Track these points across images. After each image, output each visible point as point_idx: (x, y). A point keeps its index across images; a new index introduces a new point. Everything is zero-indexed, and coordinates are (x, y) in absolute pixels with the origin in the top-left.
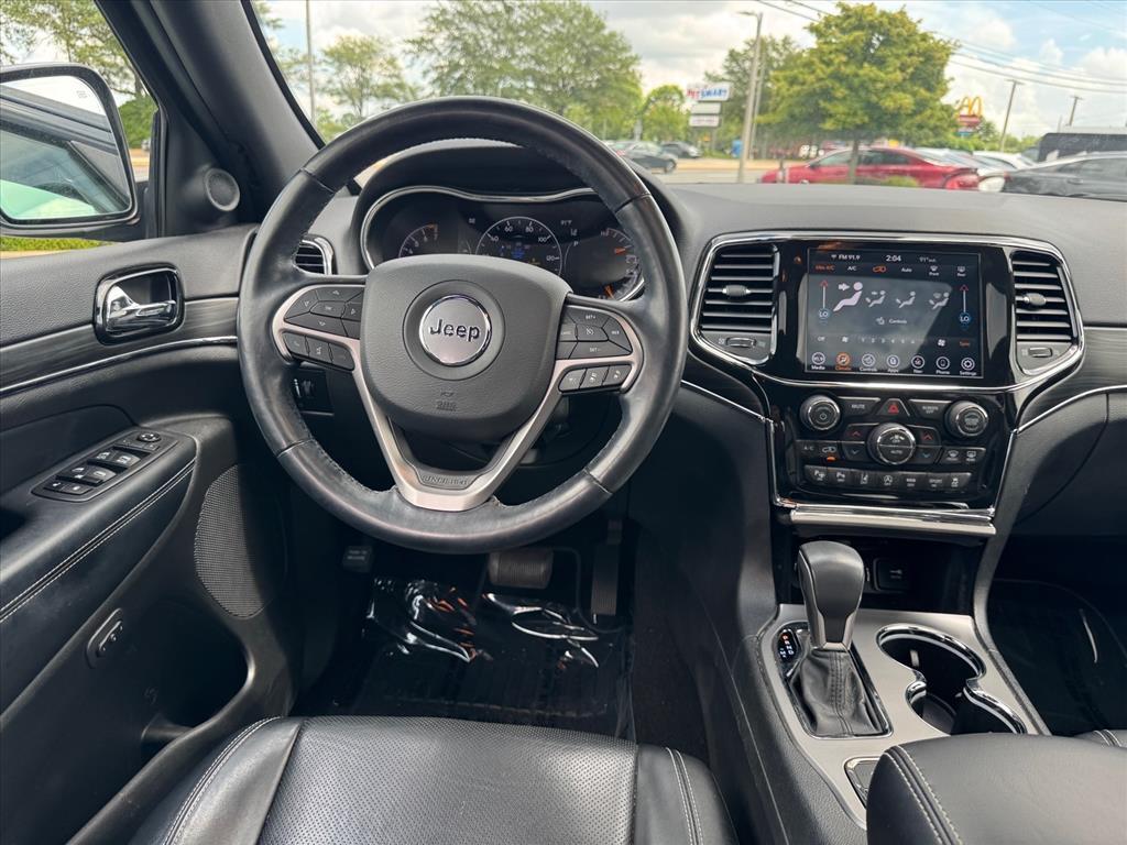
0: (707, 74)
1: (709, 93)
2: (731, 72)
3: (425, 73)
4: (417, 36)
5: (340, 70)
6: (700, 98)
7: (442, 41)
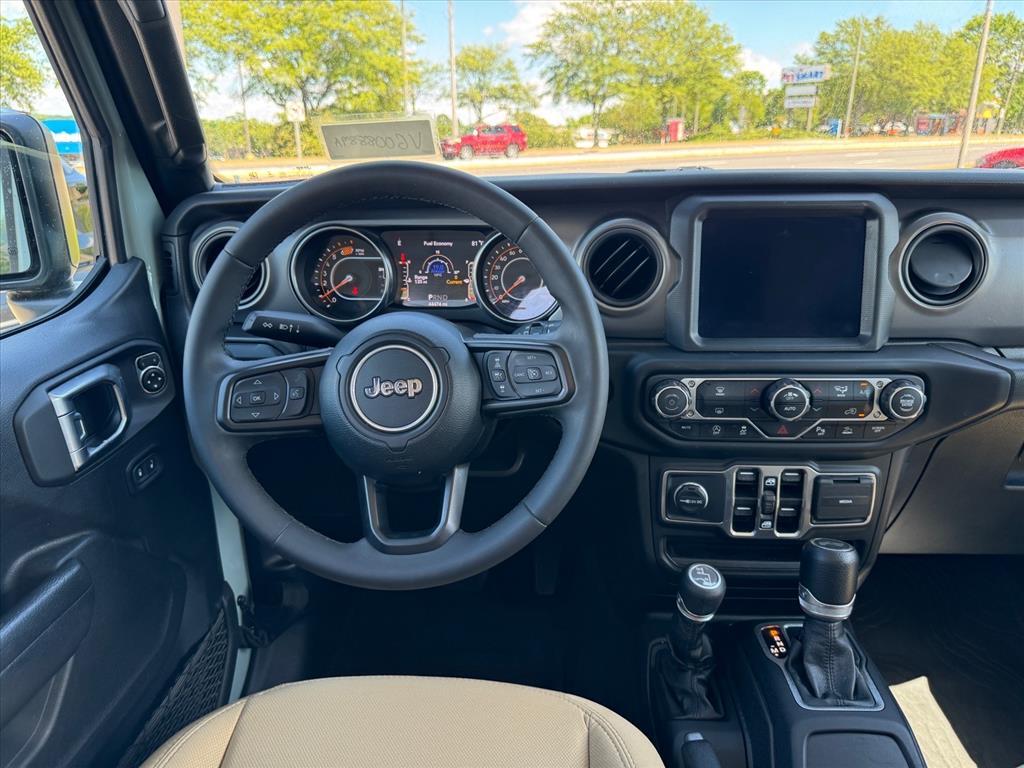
0: (796, 57)
1: (804, 76)
2: (821, 53)
3: (543, 74)
4: (535, 40)
5: (464, 76)
6: (795, 82)
7: (559, 44)
